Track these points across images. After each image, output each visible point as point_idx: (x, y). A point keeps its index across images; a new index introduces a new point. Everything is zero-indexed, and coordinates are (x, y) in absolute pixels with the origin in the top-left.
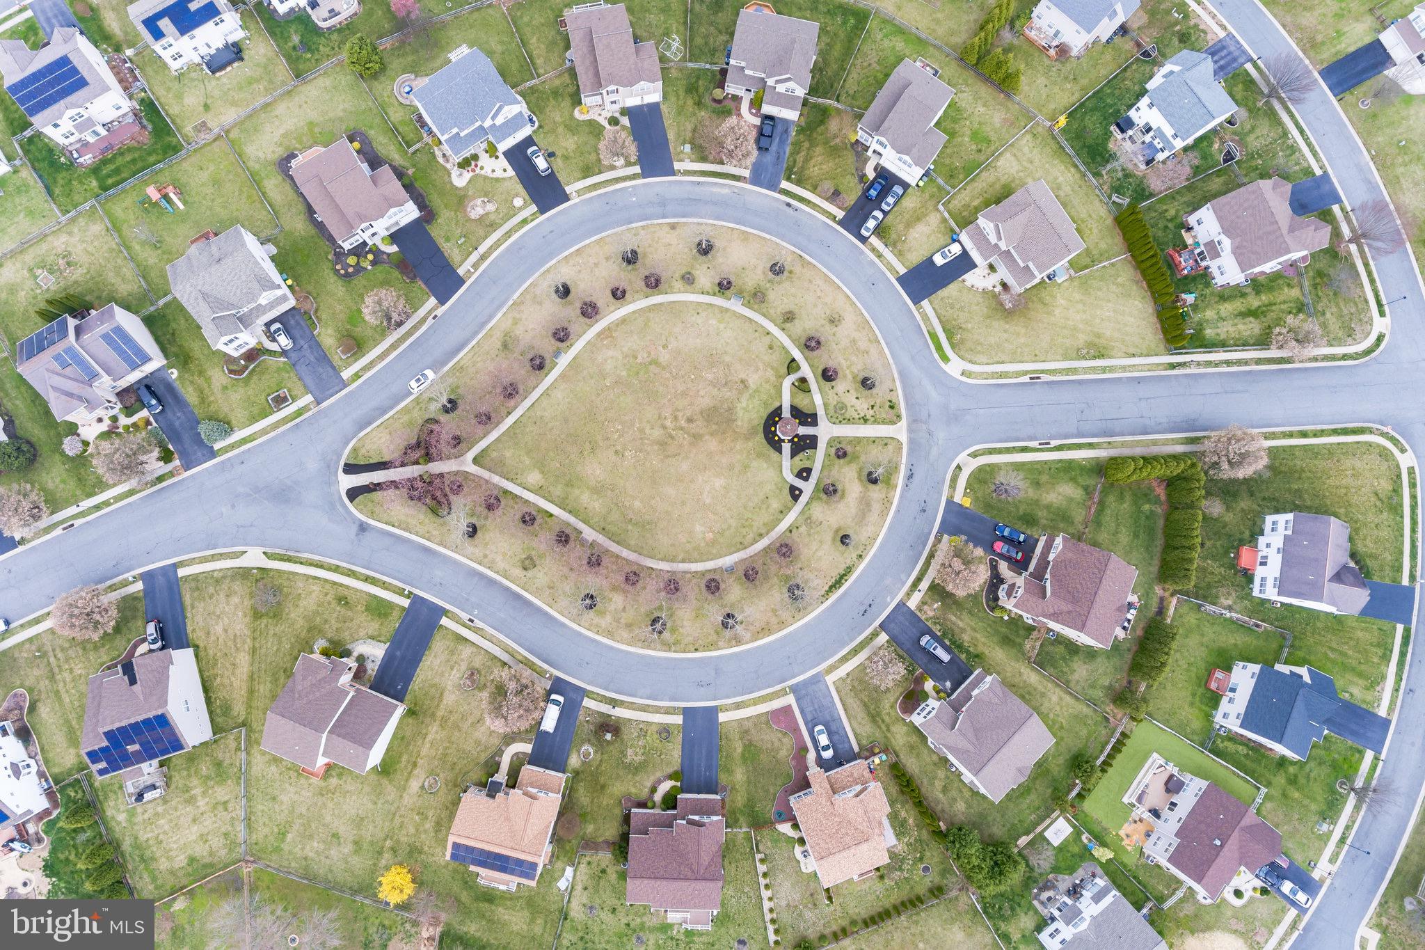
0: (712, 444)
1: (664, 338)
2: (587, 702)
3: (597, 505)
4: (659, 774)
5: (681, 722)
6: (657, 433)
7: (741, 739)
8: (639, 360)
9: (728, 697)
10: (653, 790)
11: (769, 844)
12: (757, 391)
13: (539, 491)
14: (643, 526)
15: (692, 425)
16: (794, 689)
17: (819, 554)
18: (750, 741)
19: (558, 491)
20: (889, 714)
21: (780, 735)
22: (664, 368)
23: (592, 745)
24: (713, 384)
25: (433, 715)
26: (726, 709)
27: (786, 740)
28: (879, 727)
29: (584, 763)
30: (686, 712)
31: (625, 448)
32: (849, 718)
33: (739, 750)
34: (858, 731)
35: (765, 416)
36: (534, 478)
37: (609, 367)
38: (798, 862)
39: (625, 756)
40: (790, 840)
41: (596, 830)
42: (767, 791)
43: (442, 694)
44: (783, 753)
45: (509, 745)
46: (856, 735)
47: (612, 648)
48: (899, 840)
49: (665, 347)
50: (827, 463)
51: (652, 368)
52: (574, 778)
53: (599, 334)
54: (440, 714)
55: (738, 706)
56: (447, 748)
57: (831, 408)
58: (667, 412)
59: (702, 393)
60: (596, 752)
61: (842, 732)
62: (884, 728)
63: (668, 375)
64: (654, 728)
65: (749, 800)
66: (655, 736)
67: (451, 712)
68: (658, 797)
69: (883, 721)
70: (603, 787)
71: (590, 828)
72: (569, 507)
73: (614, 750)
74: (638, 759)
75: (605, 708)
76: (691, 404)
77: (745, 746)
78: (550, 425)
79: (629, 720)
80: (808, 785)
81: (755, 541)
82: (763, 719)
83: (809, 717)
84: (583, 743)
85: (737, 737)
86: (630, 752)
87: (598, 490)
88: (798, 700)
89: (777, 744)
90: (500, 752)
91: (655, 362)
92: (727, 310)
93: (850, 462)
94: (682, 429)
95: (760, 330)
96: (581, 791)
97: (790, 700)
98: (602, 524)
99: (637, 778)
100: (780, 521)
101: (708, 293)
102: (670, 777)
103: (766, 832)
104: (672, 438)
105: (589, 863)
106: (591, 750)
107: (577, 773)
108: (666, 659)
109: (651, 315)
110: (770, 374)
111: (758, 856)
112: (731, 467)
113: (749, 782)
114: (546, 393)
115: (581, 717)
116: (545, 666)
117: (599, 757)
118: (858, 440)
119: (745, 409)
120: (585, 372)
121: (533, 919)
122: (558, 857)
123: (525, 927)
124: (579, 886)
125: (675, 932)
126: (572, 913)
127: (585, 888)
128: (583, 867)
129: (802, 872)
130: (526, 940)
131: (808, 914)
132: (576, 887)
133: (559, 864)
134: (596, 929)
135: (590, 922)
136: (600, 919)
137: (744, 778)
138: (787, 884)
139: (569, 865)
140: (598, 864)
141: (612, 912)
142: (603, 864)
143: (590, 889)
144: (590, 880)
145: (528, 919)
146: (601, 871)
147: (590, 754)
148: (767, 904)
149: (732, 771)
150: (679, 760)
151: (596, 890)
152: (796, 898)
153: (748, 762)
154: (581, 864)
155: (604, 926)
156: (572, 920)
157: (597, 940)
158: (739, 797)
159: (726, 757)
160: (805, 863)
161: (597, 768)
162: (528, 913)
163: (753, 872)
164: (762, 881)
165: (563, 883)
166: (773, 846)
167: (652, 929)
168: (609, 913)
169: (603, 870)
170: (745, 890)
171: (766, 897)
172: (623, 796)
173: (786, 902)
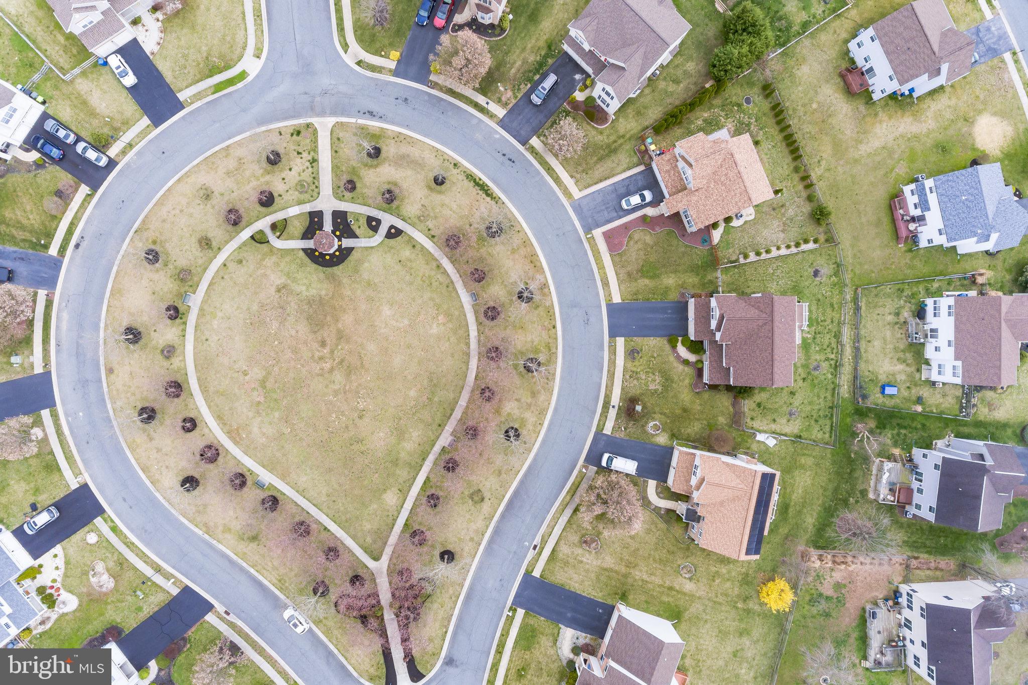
0: (347, 319)
1: (236, 375)
2: (608, 430)
3: (415, 434)
4: (672, 358)
5: (622, 339)
6: (338, 377)
7: (636, 280)
8: (262, 399)
9: (598, 294)
10: (686, 362)
11: (731, 251)
12: (288, 275)
13: (404, 493)
14: (435, 385)
15: (328, 342)
16: (588, 230)
17: (454, 206)
18: (638, 271)
19: (403, 473)
20: (608, 136)
21: (632, 243)
22: (269, 373)
23: (647, 423)
24: (282, 322)
25: (625, 576)
26: (609, 295)
27: (636, 237)
28: (621, 145)
29: (663, 430)
30: (613, 335)
31: (355, 409)
32: (613, 176)
33: (647, 281)
34: (625, 166)
35: (315, 266)
36: (390, 498)
37: (270, 431)
38: (746, 222)
39: (656, 391)
40: (726, 231)
41: (723, 414)
42: (684, 253)
43: (606, 570)
44: (648, 239)
45: (650, 502)
46: (629, 168)
47: (556, 409)
48: (723, 127)
49: (245, 374)
50: (360, 200)
51: (269, 385)
52: (677, 439)
53: (236, 443)
54: (623, 570)
55: (606, 284)
56: (654, 560)
57: (302, 197)
58: (316, 368)
59: (293, 333)
60: (653, 419)
61: (626, 183)
62: (621, 141)
63: (276, 369)
64: (629, 365)
65: (693, 271)
66: (637, 363)
67: (621, 559)
68: (692, 358)
69: (615, 141)
70: (685, 410)
71: (722, 420)
72: (419, 461)
73: (650, 401)
74: (658, 379)
75: (612, 413)
76: (305, 343)
77: (643, 276)
78: (336, 486)
79: (623, 389)
80: (677, 214)
81: (445, 272)
82: (617, 259)
83: (615, 214)
84: (645, 432)
85: (635, 284)
86: (652, 387)
87: (401, 433)
88: (598, 226)
89: (640, 245)
90: (657, 509)
91: (263, 383)
92: (201, 309)
93: (359, 177)
94: (332, 352)
95: (221, 274)
96: (689, 431)
97: (598, 233)
98: (435, 426)
99: (676, 378)
100: (423, 247)
101: (184, 330)
102: (674, 347)
103: (720, 254)
104: (342, 361)
105: (752, 419)
106: (651, 424)
107: (673, 436)
108: (564, 357)
109: (212, 389)
110: (269, 262)
111: (742, 260)
112: (370, 300)
113: (675, 272)
114: (302, 493)
115: (621, 435)
116: (575, 472)
117: (657, 416)
118: (335, 168)
119: (308, 286)
120: (278, 454)
121: (802, 467)
122: (748, 448)
123: (808, 473)
124: (773, 427)
125: (809, 336)
126: (796, 431)
127: (774, 420)
128: (756, 424)
129: (755, 218)
130: (819, 471)
131: (791, 212)
132: (773, 430)
133: (754, 447)
134: (809, 408)
135: (803, 415)
136: (800, 405)
137: (673, 276)
138: (765, 233)
139: (755, 437)
140: (753, 410)
141: (795, 395)
142: (754, 406)
143: (775, 416)
144: (767, 417)
145: (802, 471)
146: (759, 407)
147: (656, 425)
148: (783, 251)
149: (666, 288)
150: (658, 339)
151: (776, 410)
152: (777, 224)
153: (658, 272)
154: (754, 426)
155: (806, 401)
156: (801, 431)
157: (817, 407)
158: (691, 280)
159: (654, 294)
160: (747, 216)
161: (668, 417)
162: (797, 471)
163: (756, 265)
164: (764, 256)
165: (771, 442)
166: (733, 247)
167: (808, 356)
168: (796, 397)
169: (759, 405)
170: (772, 271)
171: (778, 252)
172: (693, 391)
173: (781, 233)
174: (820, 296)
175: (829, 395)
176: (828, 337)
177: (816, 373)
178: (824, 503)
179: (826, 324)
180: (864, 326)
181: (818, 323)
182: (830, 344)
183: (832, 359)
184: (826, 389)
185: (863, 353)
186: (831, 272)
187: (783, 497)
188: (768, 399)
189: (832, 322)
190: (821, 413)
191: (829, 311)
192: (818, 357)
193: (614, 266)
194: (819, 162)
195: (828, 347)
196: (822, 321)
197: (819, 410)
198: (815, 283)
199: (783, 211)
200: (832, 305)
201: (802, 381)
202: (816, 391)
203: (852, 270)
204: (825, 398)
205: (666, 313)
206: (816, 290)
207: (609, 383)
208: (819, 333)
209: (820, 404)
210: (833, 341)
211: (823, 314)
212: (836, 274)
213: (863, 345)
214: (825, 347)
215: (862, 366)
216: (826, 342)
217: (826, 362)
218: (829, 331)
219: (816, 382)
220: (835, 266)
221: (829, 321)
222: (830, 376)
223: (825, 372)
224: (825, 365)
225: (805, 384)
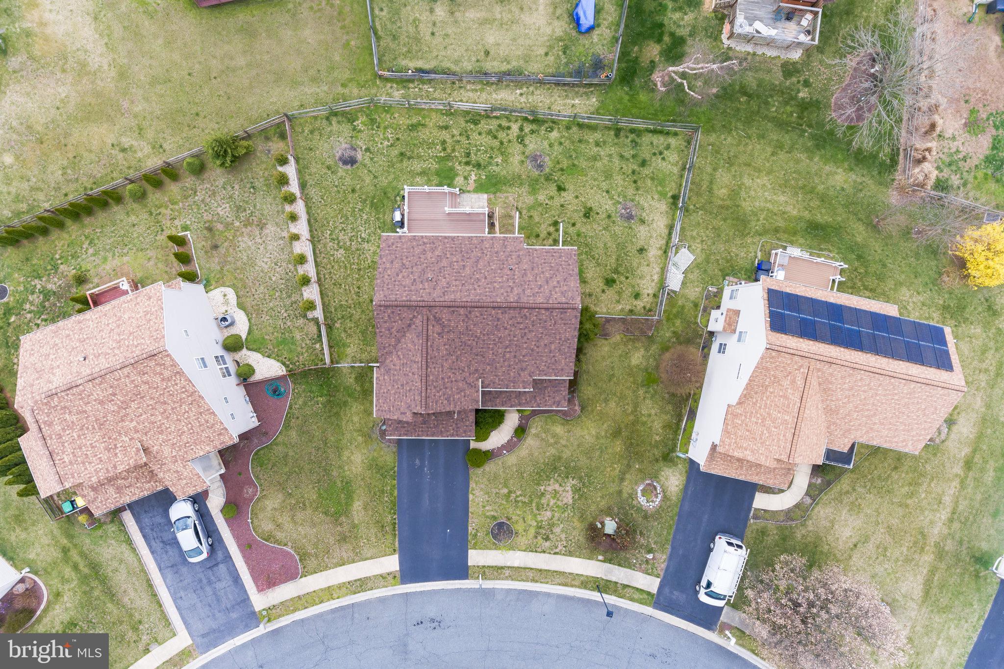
2: (651, 584)
4: (511, 459)
5: (472, 553)
7: (354, 526)
9: (382, 600)
10: (521, 431)
11: (298, 336)
16: (253, 617)
18: (336, 522)
20: (64, 580)
21: (280, 535)
23: (639, 509)
25: (940, 554)
26: (384, 579)
27: (267, 526)
28: (83, 555)
29: (655, 476)
30: (461, 571)
32: (144, 571)
33: (357, 505)
34: (124, 547)
38: (241, 306)
39: (576, 490)
40: (255, 343)
41: (626, 355)
42: (302, 432)
43: (927, 593)
44: (272, 502)
45: (797, 506)
46: (129, 542)
52: (673, 450)
54: (928, 558)
55: (361, 585)
56: (911, 495)
60: (632, 496)
61: (158, 545)
62: (74, 555)
64: (522, 541)
65: (337, 414)
66: (519, 527)
67: (908, 560)
68: (512, 420)
69: (76, 567)
70: (616, 433)
71: (637, 358)
73: (598, 500)
74: (553, 486)
75: (618, 574)
77: (346, 512)
79: (570, 554)
80: (222, 453)
82: (312, 563)
83: (222, 568)
84: (657, 514)
85: (363, 530)
86: (569, 497)
88: (245, 600)
89: (284, 519)
90: (813, 492)
96: (657, 425)
97: (259, 601)
99: (553, 451)
102: (488, 455)
103: (304, 359)
105: (637, 296)
106: (642, 500)
107: (668, 457)
111: (318, 313)
113: (339, 449)
115: (662, 559)
116: (733, 648)
117: (626, 487)
121: (734, 194)
122: (696, 305)
123: (747, 181)
124: (653, 252)
125: (473, 177)
126: (663, 206)
127: (641, 250)
128: (648, 287)
129: (233, 286)
130: (743, 158)
131: (224, 210)
132: (660, 253)
133: (694, 292)
134: (618, 179)
135: (631, 191)
136: (612, 198)
137: (346, 453)
138: (263, 263)
139: (674, 292)
140: (619, 293)
141: (591, 209)
142: (611, 293)
143: (632, 250)
144: (635, 264)
145: (743, 194)
146: (614, 281)
147: (644, 492)
148: (301, 228)
149: (370, 467)
150: (472, 485)
151: (621, 246)
152: (246, 239)
153: (339, 484)
154: (651, 292)
155: (604, 186)
156: (663, 195)
157: (616, 160)
158: (356, 419)
159: (383, 492)
160: (227, 303)
161: (629, 466)
162: (743, 204)
163: (327, 284)
164: (310, 269)
165: (684, 258)
166: (291, 332)
167: (515, 180)
168: (595, 208)
169: (610, 282)
170: (342, 251)
171: (303, 238)
172: (579, 417)
173: (266, 231)
174: (395, 152)
175: (592, 137)
176: (477, 137)
177: (548, 162)
178: (807, 150)
179: (449, 141)
180: (457, 62)
181: (448, 157)
182: (489, 132)
183: (521, 129)
184: (580, 141)
185: (509, 67)
186: (346, 128)
187: (795, 233)
188: (599, 265)
189: (446, 128)
190: (628, 153)
191: (423, 134)
192: (516, 159)
193: (327, 568)
194: (124, 150)
195: (495, 137)
196: (444, 149)
197: (622, 157)
198: (367, 161)
199: (220, 227)
200: (413, 127)
201: (563, 194)
202: (583, 164)
203: (342, 85)
204: (597, 144)
205: (422, 467)
206: (381, 160)
207: (558, 581)
208: (468, 155)
209: (610, 156)
210: (484, 125)
211: (431, 145)
212: (349, 117)
213: (493, 66)
214: (496, 143)
215: (535, 67)
216: (486, 140)
217: (527, 142)
218: (465, 134)
219: (565, 164)
220: (334, 120)
221: (445, 135)
222: (555, 134)
223: (546, 143)
224: (533, 144)
225: (570, 186)
